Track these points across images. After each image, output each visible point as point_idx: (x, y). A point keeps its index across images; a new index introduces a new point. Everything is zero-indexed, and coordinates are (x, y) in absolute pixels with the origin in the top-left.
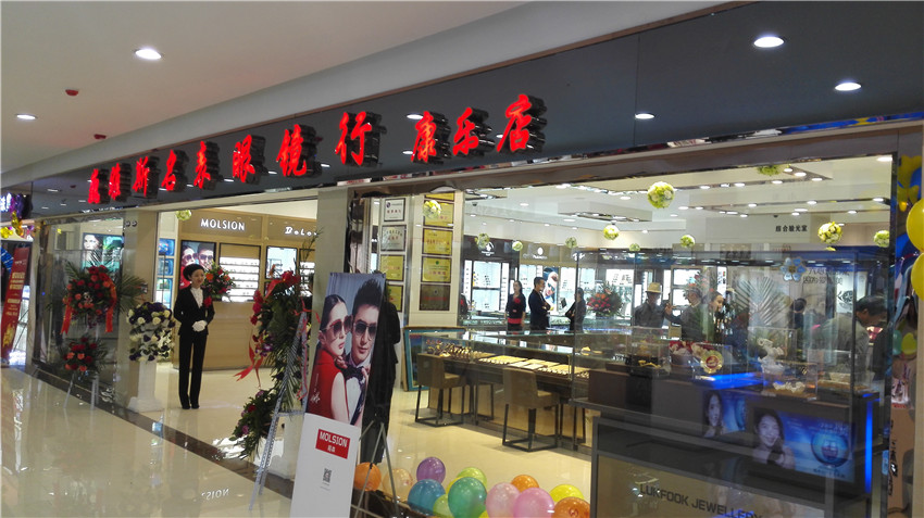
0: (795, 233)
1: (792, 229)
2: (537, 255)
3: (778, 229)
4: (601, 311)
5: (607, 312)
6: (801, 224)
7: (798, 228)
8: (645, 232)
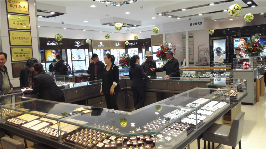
0: (198, 26)
1: (196, 24)
2: (100, 45)
3: (191, 25)
4: (124, 65)
5: (126, 66)
6: (200, 22)
7: (199, 23)
8: (141, 32)
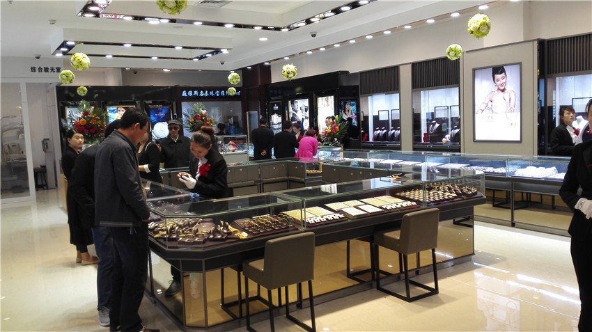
0: (50, 74)
1: (46, 70)
3: (33, 69)
7: (52, 69)
